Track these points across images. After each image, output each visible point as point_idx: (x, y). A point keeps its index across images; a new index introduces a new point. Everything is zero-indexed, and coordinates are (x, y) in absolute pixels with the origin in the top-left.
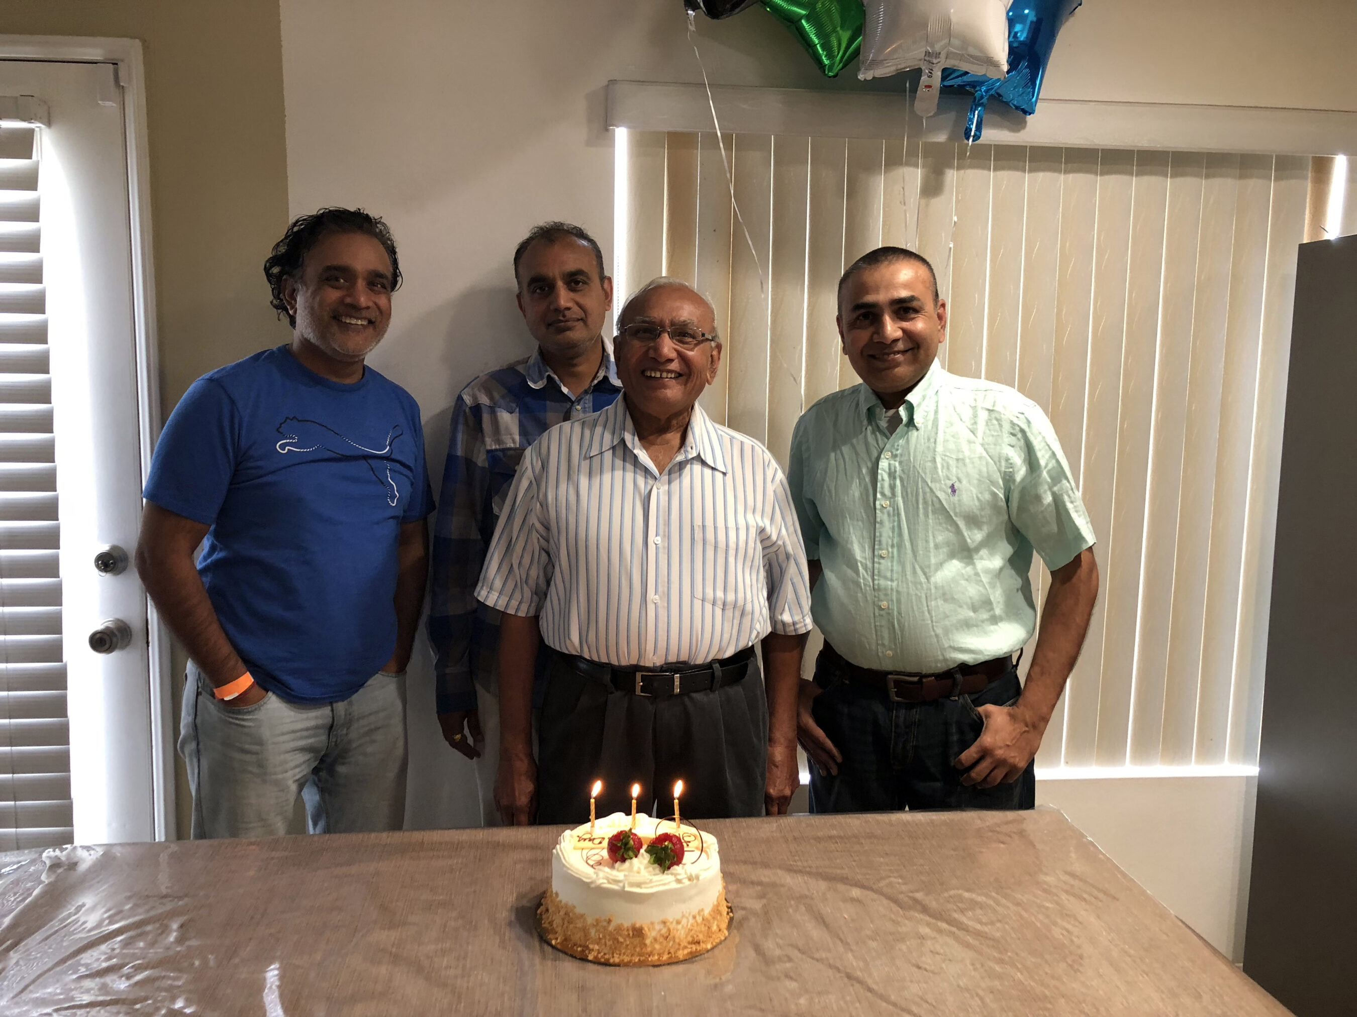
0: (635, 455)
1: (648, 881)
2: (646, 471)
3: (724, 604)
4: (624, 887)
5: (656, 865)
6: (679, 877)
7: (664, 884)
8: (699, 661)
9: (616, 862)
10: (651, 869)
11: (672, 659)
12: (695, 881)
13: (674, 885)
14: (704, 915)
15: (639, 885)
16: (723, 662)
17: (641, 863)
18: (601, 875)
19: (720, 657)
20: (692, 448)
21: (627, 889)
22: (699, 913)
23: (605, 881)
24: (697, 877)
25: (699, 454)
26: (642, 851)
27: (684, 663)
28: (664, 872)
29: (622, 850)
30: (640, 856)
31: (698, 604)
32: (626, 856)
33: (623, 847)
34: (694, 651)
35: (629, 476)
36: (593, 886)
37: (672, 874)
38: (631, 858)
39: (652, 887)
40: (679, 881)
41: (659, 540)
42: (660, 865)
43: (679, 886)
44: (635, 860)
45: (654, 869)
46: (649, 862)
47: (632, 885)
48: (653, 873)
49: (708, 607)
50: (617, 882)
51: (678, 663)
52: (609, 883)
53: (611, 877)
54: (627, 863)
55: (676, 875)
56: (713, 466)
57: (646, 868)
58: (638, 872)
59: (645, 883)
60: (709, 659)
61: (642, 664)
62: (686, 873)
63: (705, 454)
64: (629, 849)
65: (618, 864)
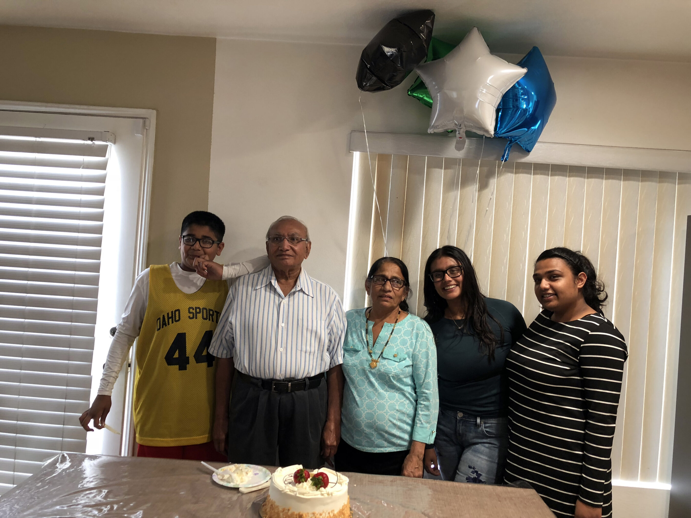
0: (275, 288)
1: (307, 493)
2: (279, 295)
3: (310, 353)
4: (296, 494)
5: (314, 487)
6: (323, 493)
7: (315, 495)
8: (300, 377)
9: (296, 483)
10: (312, 488)
11: (288, 376)
12: (330, 496)
13: (320, 496)
14: (334, 513)
15: (303, 494)
16: (310, 378)
17: (307, 485)
18: (287, 487)
19: (308, 376)
20: (299, 286)
21: (298, 495)
22: (332, 512)
23: (289, 491)
24: (332, 494)
25: (302, 288)
26: (309, 479)
27: (293, 378)
28: (317, 490)
29: (299, 478)
30: (307, 481)
31: (299, 352)
32: (301, 481)
33: (300, 476)
34: (297, 373)
35: (272, 295)
36: (283, 492)
37: (320, 491)
38: (303, 482)
39: (309, 496)
40: (322, 495)
41: (283, 325)
42: (316, 486)
43: (322, 497)
44: (305, 483)
45: (313, 488)
46: (311, 484)
47: (300, 493)
48: (312, 490)
49: (303, 354)
50: (293, 491)
51: (290, 378)
52: (290, 491)
53: (291, 489)
54: (301, 484)
55: (321, 491)
56: (308, 294)
57: (310, 487)
58: (306, 489)
59: (306, 493)
60: (304, 376)
61: (275, 378)
62: (326, 491)
63: (305, 290)
64: (303, 477)
65: (297, 484)
